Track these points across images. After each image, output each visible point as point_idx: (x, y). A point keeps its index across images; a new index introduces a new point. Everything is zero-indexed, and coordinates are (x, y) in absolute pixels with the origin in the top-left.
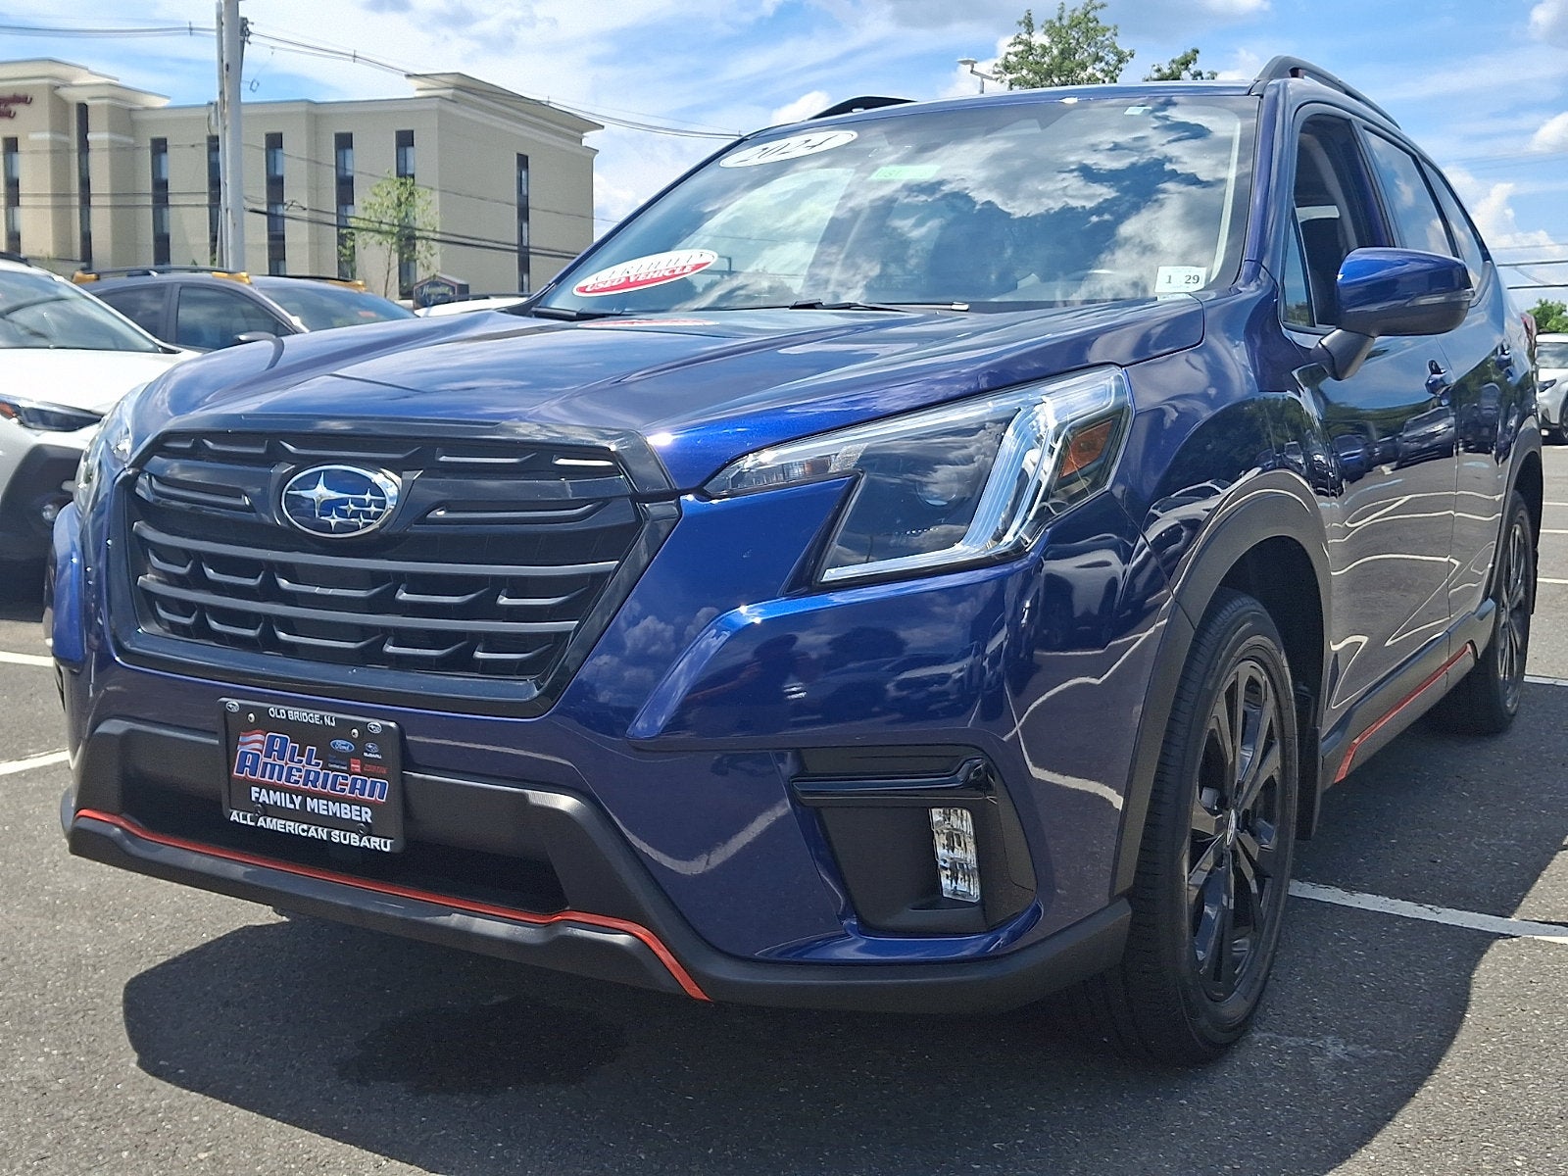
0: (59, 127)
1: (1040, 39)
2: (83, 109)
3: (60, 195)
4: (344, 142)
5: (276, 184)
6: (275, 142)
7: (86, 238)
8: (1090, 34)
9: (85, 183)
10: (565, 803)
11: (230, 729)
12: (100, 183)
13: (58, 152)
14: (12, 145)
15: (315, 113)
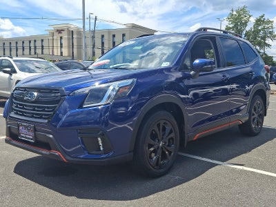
0: (69, 35)
1: (235, 13)
2: (72, 31)
3: (69, 46)
4: (114, 36)
5: (103, 43)
6: (103, 36)
7: (73, 53)
8: (245, 12)
9: (73, 44)
10: (51, 136)
11: (18, 126)
12: (75, 44)
13: (69, 39)
14: (61, 38)
15: (109, 31)
